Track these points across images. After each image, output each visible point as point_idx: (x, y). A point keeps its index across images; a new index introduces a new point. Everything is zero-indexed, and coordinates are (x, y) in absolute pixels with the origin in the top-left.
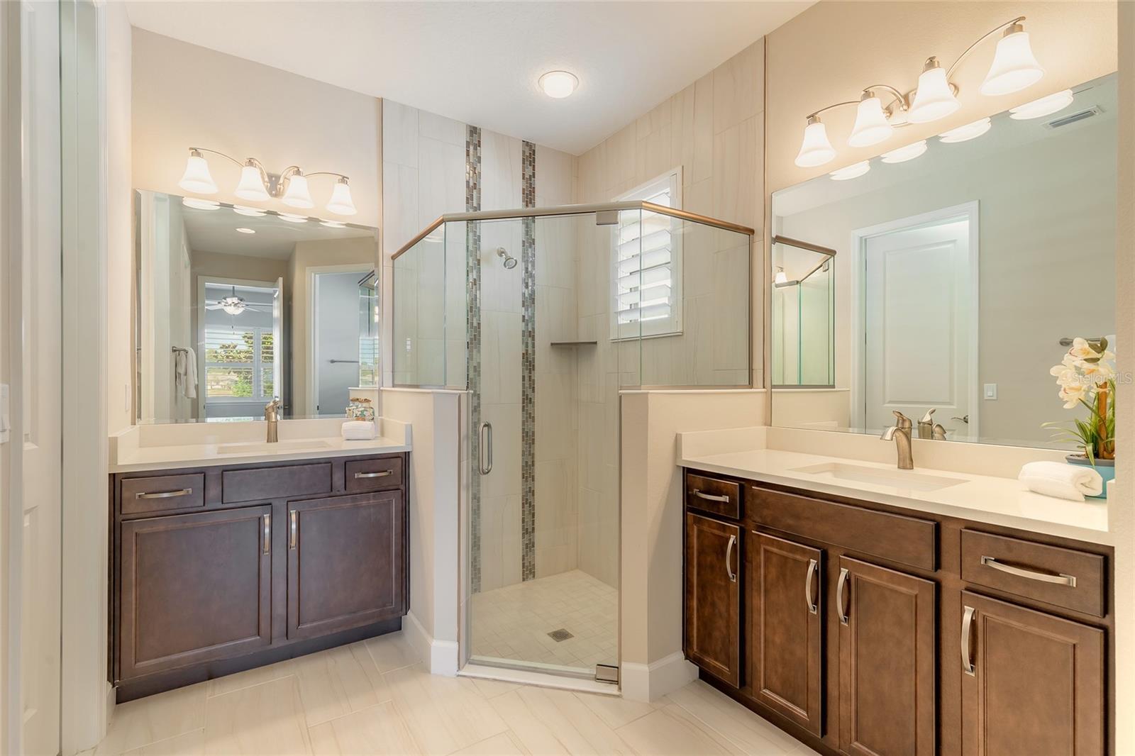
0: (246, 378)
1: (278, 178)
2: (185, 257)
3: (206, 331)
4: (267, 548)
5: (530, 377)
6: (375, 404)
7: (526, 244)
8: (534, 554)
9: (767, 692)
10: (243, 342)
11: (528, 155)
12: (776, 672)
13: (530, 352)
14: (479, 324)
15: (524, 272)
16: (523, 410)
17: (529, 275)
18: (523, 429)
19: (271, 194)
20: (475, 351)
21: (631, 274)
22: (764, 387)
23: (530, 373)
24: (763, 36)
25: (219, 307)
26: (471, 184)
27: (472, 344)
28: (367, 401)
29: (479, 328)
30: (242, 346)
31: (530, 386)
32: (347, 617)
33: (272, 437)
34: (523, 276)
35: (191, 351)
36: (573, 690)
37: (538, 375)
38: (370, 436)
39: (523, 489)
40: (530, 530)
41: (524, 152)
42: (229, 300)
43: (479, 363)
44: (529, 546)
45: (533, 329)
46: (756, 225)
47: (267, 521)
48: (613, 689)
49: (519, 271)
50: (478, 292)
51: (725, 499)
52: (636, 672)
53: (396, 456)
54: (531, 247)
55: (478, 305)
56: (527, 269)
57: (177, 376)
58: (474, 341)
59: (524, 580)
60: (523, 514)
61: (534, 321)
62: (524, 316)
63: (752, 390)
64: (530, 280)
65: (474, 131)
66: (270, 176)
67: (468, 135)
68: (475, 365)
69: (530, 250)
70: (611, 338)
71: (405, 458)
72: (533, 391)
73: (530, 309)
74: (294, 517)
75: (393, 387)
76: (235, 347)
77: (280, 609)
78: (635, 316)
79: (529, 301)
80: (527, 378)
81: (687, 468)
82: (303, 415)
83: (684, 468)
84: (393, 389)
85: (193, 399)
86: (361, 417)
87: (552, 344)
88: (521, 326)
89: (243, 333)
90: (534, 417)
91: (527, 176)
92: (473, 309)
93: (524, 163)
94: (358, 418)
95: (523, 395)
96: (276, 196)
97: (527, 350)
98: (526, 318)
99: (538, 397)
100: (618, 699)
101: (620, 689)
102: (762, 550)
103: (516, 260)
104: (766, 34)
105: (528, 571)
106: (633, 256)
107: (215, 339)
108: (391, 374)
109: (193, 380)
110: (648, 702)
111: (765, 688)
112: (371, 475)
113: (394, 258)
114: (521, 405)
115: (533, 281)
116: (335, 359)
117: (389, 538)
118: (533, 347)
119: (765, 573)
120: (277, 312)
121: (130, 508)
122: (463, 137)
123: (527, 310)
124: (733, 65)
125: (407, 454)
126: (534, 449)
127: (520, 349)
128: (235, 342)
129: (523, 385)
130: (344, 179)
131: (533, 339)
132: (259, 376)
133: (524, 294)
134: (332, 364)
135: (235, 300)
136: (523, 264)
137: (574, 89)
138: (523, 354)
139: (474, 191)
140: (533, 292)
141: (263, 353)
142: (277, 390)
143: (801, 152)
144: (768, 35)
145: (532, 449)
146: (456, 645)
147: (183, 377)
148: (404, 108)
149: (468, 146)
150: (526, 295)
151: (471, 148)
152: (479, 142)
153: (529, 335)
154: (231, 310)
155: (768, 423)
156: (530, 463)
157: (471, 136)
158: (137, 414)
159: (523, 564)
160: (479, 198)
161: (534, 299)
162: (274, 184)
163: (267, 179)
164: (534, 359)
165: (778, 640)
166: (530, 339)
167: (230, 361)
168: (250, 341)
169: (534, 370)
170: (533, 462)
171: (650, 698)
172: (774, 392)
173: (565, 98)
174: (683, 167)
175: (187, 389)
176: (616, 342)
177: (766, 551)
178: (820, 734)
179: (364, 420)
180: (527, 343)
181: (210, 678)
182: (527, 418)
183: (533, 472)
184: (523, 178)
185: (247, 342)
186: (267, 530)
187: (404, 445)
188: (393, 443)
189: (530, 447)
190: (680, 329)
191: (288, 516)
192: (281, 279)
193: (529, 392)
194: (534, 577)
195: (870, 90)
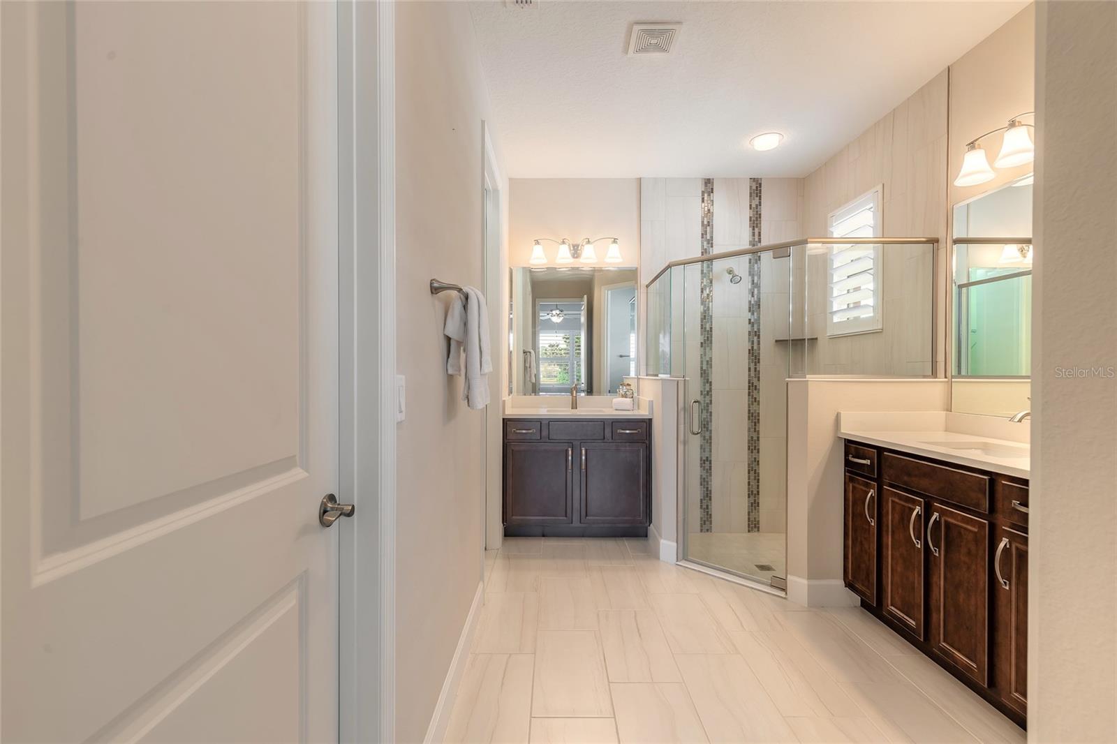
0: (565, 369)
1: (578, 246)
2: (529, 288)
3: (541, 335)
4: (570, 467)
5: (756, 368)
6: (634, 387)
7: (752, 261)
8: (758, 512)
9: (893, 608)
10: (563, 342)
11: (755, 188)
12: (898, 593)
13: (755, 348)
14: (711, 328)
15: (750, 284)
16: (749, 395)
17: (755, 285)
18: (749, 410)
19: (574, 257)
20: (708, 349)
21: (848, 277)
22: (946, 377)
23: (756, 365)
24: (946, 67)
25: (548, 317)
26: (706, 223)
27: (705, 343)
28: (629, 385)
29: (711, 331)
30: (563, 346)
31: (755, 375)
32: (614, 518)
33: (574, 406)
34: (750, 287)
35: (532, 352)
36: (753, 588)
37: (762, 366)
38: (629, 408)
39: (749, 459)
40: (755, 492)
41: (751, 187)
42: (554, 312)
43: (711, 358)
44: (754, 505)
45: (759, 329)
46: (941, 234)
47: (570, 452)
48: (782, 594)
49: (746, 284)
50: (711, 304)
51: (867, 462)
52: (799, 584)
53: (643, 421)
54: (756, 263)
55: (710, 314)
56: (753, 281)
57: (525, 368)
58: (707, 342)
59: (749, 531)
60: (749, 479)
61: (759, 323)
62: (750, 320)
63: (936, 380)
64: (756, 290)
65: (708, 182)
66: (574, 247)
67: (703, 186)
68: (708, 359)
69: (756, 265)
70: (828, 335)
71: (649, 422)
72: (759, 380)
73: (755, 314)
74: (583, 452)
75: (647, 375)
76: (557, 346)
77: (576, 505)
78: (853, 314)
79: (755, 307)
80: (752, 369)
81: (848, 440)
82: (599, 393)
83: (845, 439)
84: (646, 377)
85: (533, 384)
86: (625, 396)
87: (776, 341)
88: (747, 328)
89: (563, 335)
90: (759, 401)
91: (754, 206)
92: (706, 317)
93: (751, 196)
94: (623, 396)
95: (749, 383)
96: (577, 257)
97: (752, 347)
98: (752, 321)
99: (763, 385)
100: (784, 600)
101: (786, 593)
102: (890, 501)
103: (741, 278)
104: (949, 64)
105: (753, 525)
106: (852, 261)
107: (546, 340)
108: (645, 367)
109: (534, 371)
110: (806, 606)
111: (892, 605)
112: (628, 432)
113: (647, 286)
114: (747, 391)
115: (759, 291)
116: (623, 354)
117: (638, 474)
118: (759, 343)
119: (892, 519)
120: (583, 319)
121: (510, 437)
122: (700, 187)
123: (753, 314)
124: (922, 94)
125: (650, 420)
126: (759, 428)
127: (747, 346)
128: (558, 342)
129: (749, 375)
130: (615, 241)
131: (759, 337)
132: (573, 368)
133: (750, 302)
134: (621, 358)
135: (558, 312)
136: (750, 277)
137: (779, 142)
138: (749, 350)
139: (708, 227)
140: (759, 299)
141: (576, 350)
142: (583, 379)
143: (959, 176)
144: (952, 65)
145: (757, 427)
146: (675, 544)
147: (529, 369)
148: (656, 180)
149: (703, 195)
150: (752, 302)
151: (706, 195)
152: (712, 189)
153: (755, 334)
154: (556, 320)
155: (949, 409)
156: (755, 438)
157: (706, 185)
158: (510, 392)
159: (749, 519)
160: (712, 232)
161: (759, 305)
162: (576, 251)
163: (572, 249)
164: (759, 354)
165: (899, 569)
166: (755, 338)
167: (555, 358)
168: (568, 341)
169: (759, 362)
170: (758, 438)
171: (808, 604)
172: (954, 382)
173: (774, 149)
174: (883, 185)
175: (530, 377)
176: (834, 338)
177: (893, 501)
178: (922, 638)
179: (626, 397)
180: (753, 341)
181: (543, 536)
182: (752, 401)
183: (758, 445)
184: (750, 208)
185: (565, 342)
186: (570, 458)
187: (647, 413)
188: (643, 413)
189: (755, 425)
190: (880, 327)
191: (581, 450)
192: (585, 296)
193: (755, 380)
194: (758, 530)
195: (1017, 119)
